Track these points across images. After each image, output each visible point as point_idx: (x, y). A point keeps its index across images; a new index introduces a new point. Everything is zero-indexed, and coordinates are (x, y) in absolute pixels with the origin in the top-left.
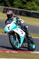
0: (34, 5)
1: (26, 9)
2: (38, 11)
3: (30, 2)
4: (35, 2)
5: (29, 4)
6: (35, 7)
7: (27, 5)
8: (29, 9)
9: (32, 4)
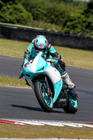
0: (21, 12)
1: (3, 20)
2: (30, 24)
3: (10, 4)
4: (23, 4)
5: (8, 9)
6: (22, 16)
7: (4, 11)
8: (8, 20)
9: (15, 9)
